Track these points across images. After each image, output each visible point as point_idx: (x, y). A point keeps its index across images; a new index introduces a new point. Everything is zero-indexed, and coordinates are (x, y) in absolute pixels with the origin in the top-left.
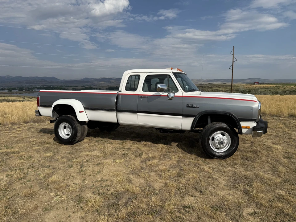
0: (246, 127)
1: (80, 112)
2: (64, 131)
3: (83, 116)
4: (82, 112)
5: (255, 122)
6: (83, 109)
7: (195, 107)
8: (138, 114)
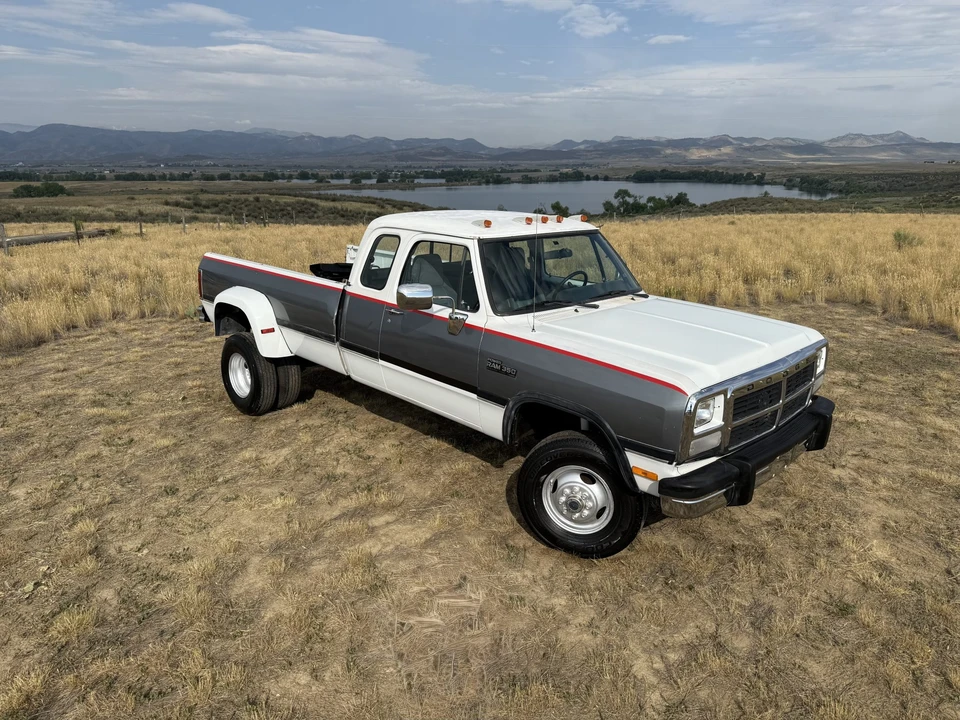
0: (646, 474)
1: (263, 332)
2: (244, 373)
3: (276, 342)
4: (272, 330)
5: (671, 463)
6: (273, 324)
7: (506, 373)
8: (381, 362)
